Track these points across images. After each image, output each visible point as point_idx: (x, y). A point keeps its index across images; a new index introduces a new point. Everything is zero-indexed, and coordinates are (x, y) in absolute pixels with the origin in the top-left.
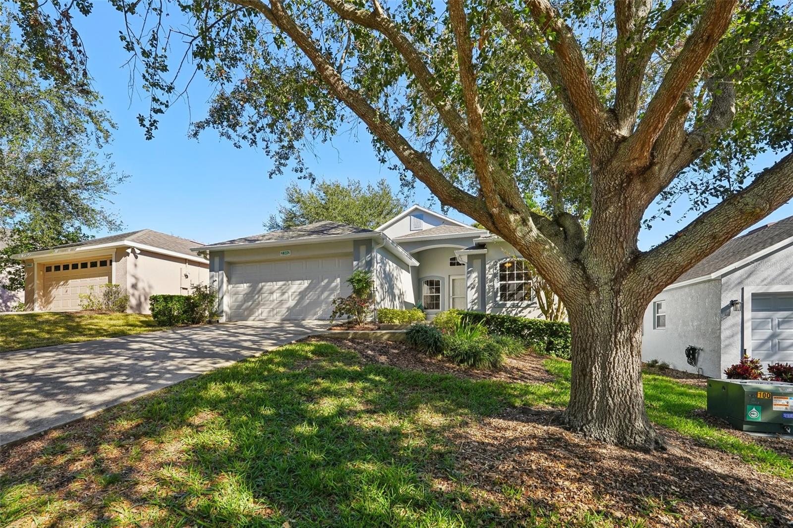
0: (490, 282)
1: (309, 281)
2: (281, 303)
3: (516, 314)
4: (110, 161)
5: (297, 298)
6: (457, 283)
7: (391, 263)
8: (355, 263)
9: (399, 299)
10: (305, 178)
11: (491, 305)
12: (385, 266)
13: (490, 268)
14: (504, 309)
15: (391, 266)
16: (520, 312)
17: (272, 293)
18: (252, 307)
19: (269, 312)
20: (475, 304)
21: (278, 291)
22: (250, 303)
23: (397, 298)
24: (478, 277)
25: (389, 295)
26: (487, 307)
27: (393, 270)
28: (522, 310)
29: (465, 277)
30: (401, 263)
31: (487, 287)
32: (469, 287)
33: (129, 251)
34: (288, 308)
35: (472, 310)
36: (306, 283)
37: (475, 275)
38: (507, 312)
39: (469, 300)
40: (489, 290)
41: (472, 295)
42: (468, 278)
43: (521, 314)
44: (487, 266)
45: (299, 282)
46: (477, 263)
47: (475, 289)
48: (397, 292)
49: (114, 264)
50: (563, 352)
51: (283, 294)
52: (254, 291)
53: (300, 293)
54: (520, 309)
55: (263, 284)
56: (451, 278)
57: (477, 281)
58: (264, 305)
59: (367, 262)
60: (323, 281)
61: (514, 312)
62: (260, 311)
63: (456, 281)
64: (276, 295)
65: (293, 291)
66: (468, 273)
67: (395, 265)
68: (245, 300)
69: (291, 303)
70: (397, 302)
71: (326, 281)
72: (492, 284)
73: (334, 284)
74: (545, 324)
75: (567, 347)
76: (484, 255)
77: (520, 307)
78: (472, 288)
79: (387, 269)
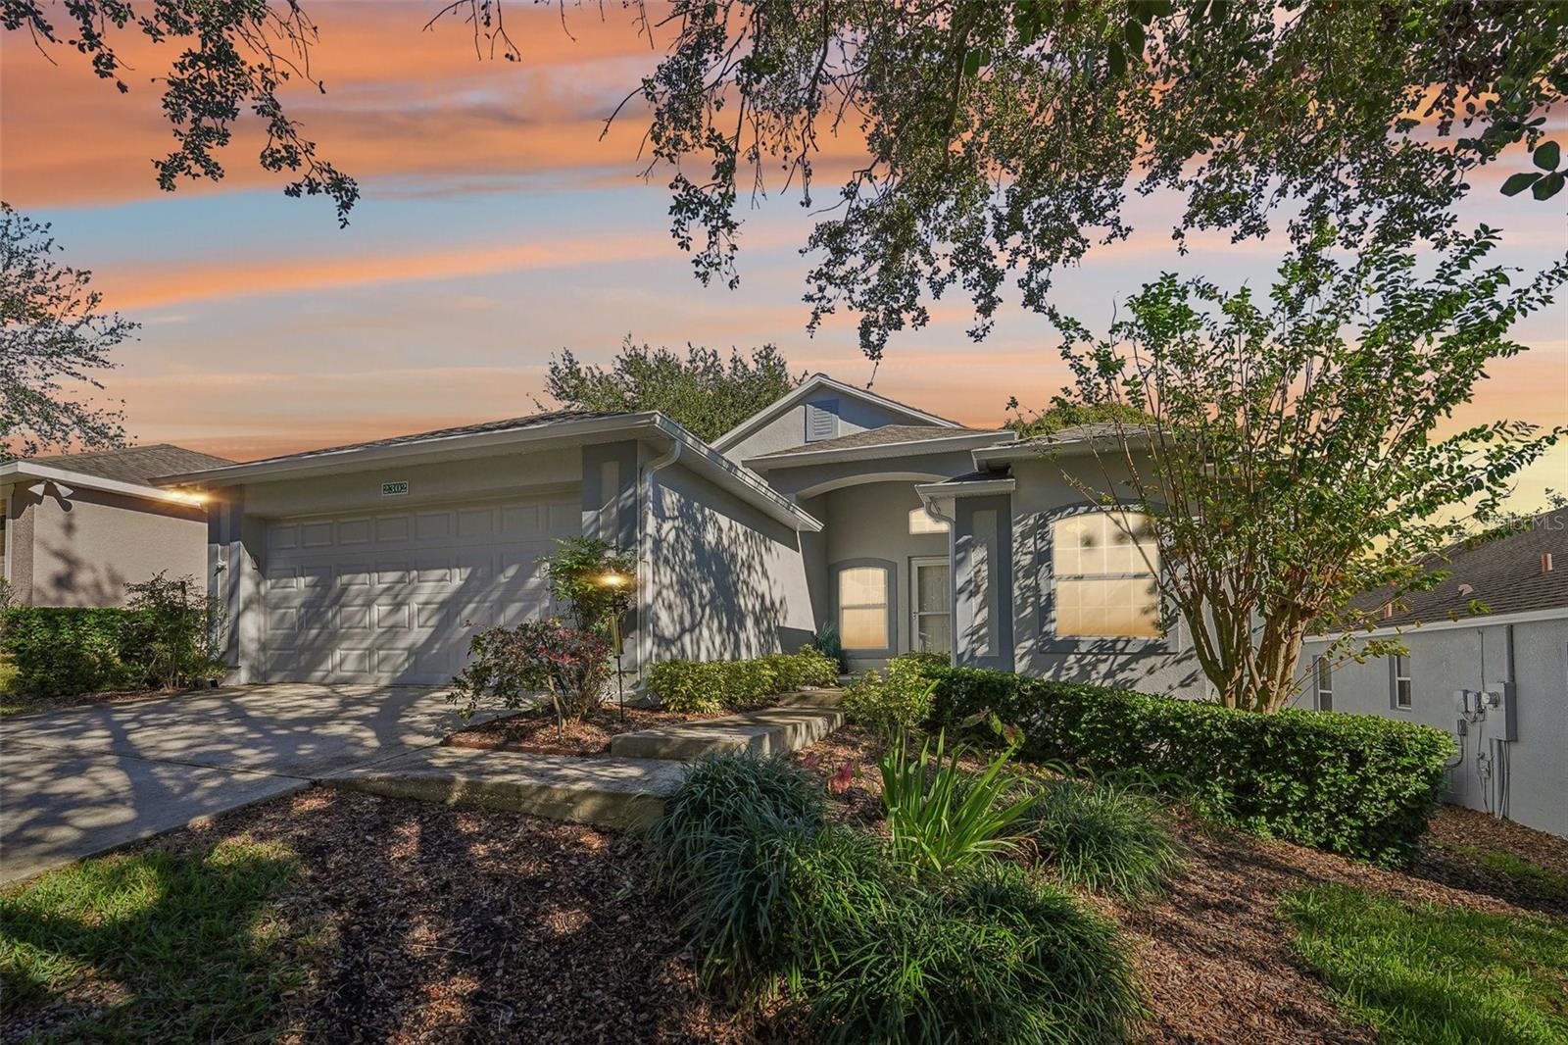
0: (1026, 577)
1: (466, 572)
2: (394, 631)
3: (1110, 674)
4: (87, 289)
5: (433, 621)
6: (931, 578)
7: (724, 521)
8: (588, 516)
9: (757, 622)
10: (313, 190)
11: (1030, 643)
12: (700, 528)
13: (1024, 536)
14: (1072, 658)
15: (723, 529)
16: (1123, 667)
17: (368, 604)
18: (319, 642)
19: (361, 658)
20: (981, 640)
21: (384, 599)
22: (314, 632)
23: (750, 623)
24: (988, 560)
25: (716, 611)
26: (1019, 652)
27: (734, 541)
28: (1128, 662)
29: (949, 561)
30: (765, 524)
31: (1017, 592)
32: (961, 591)
33: (39, 489)
34: (412, 651)
35: (972, 657)
36: (457, 578)
37: (978, 555)
38: (1082, 668)
39: (963, 626)
40: (1024, 600)
41: (970, 613)
42: (959, 563)
43: (1127, 674)
44: (1017, 530)
45: (438, 573)
46: (986, 520)
47: (979, 598)
48: (746, 602)
49: (9, 522)
50: (1297, 822)
51: (397, 606)
52: (323, 597)
53: (443, 604)
54: (1121, 659)
55: (346, 578)
56: (916, 564)
57: (985, 574)
58: (345, 637)
59: (622, 512)
60: (502, 571)
61: (1103, 668)
62: (337, 655)
63: (928, 572)
64: (379, 610)
65: (422, 598)
66: (958, 549)
67: (740, 528)
68: (305, 623)
69: (419, 635)
70: (750, 632)
71: (511, 572)
72: (1031, 581)
73: (534, 581)
74: (1233, 725)
75: (1316, 807)
76: (1008, 496)
77: (1122, 652)
78: (972, 594)
79: (710, 537)
